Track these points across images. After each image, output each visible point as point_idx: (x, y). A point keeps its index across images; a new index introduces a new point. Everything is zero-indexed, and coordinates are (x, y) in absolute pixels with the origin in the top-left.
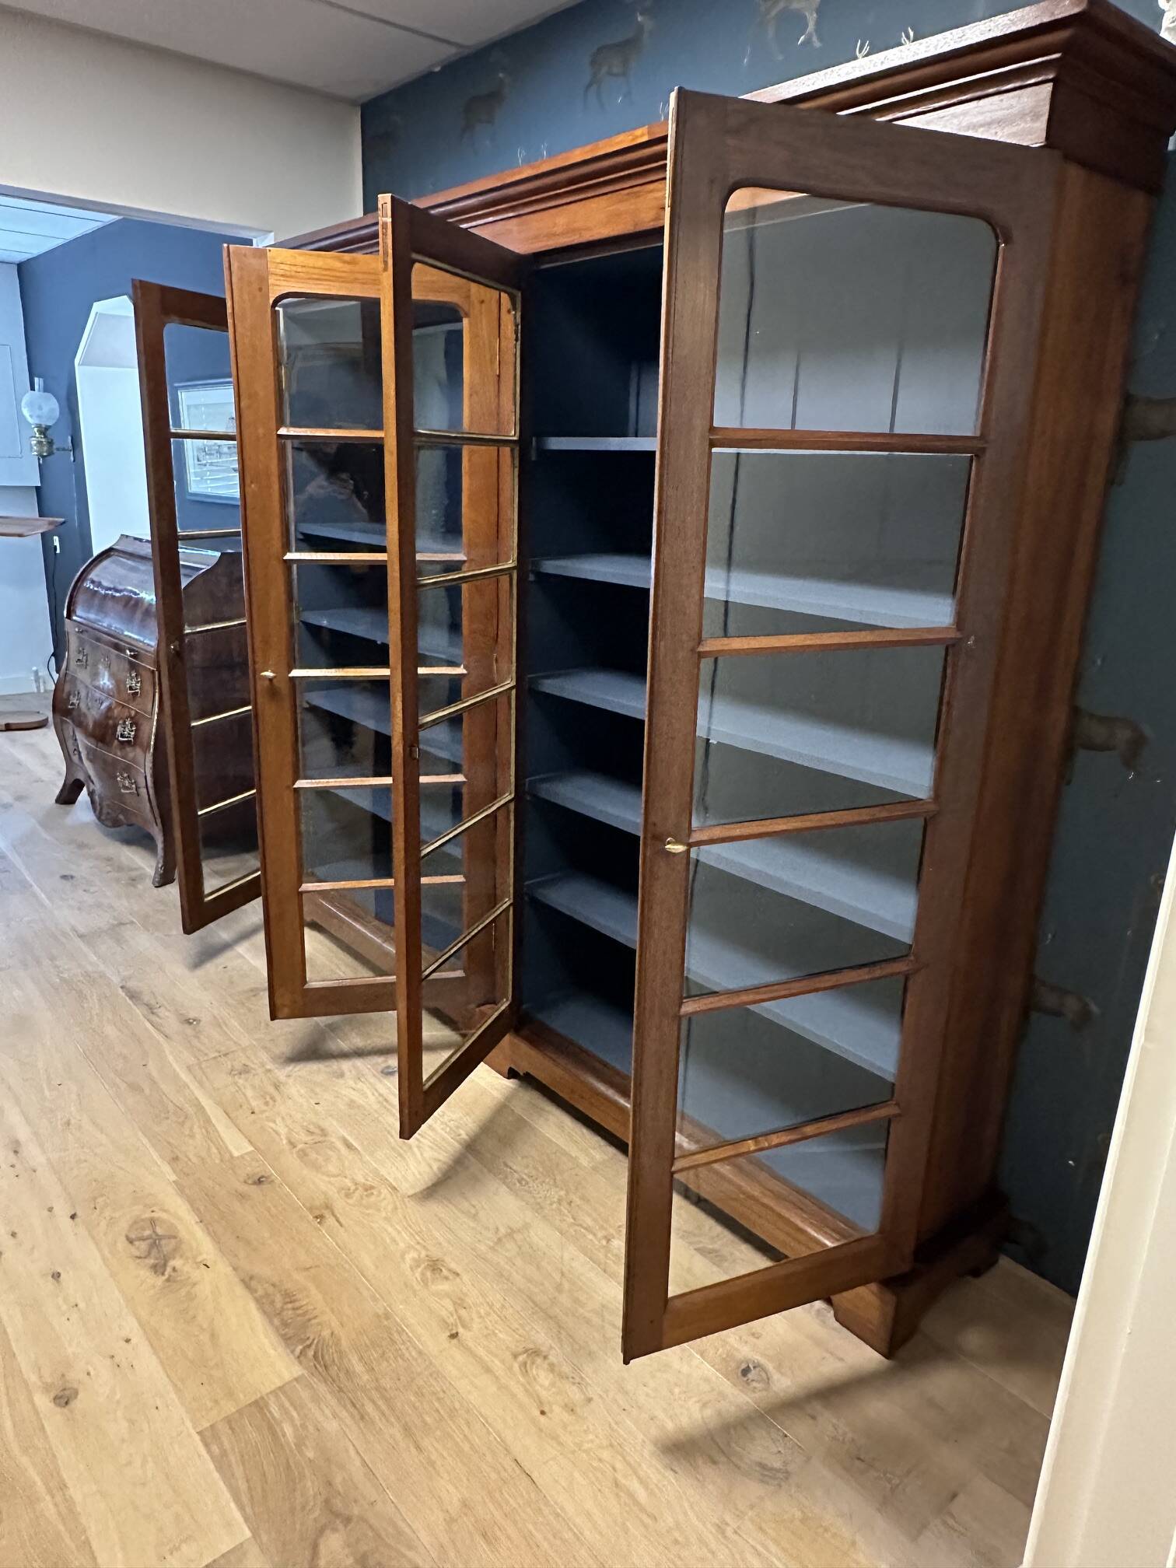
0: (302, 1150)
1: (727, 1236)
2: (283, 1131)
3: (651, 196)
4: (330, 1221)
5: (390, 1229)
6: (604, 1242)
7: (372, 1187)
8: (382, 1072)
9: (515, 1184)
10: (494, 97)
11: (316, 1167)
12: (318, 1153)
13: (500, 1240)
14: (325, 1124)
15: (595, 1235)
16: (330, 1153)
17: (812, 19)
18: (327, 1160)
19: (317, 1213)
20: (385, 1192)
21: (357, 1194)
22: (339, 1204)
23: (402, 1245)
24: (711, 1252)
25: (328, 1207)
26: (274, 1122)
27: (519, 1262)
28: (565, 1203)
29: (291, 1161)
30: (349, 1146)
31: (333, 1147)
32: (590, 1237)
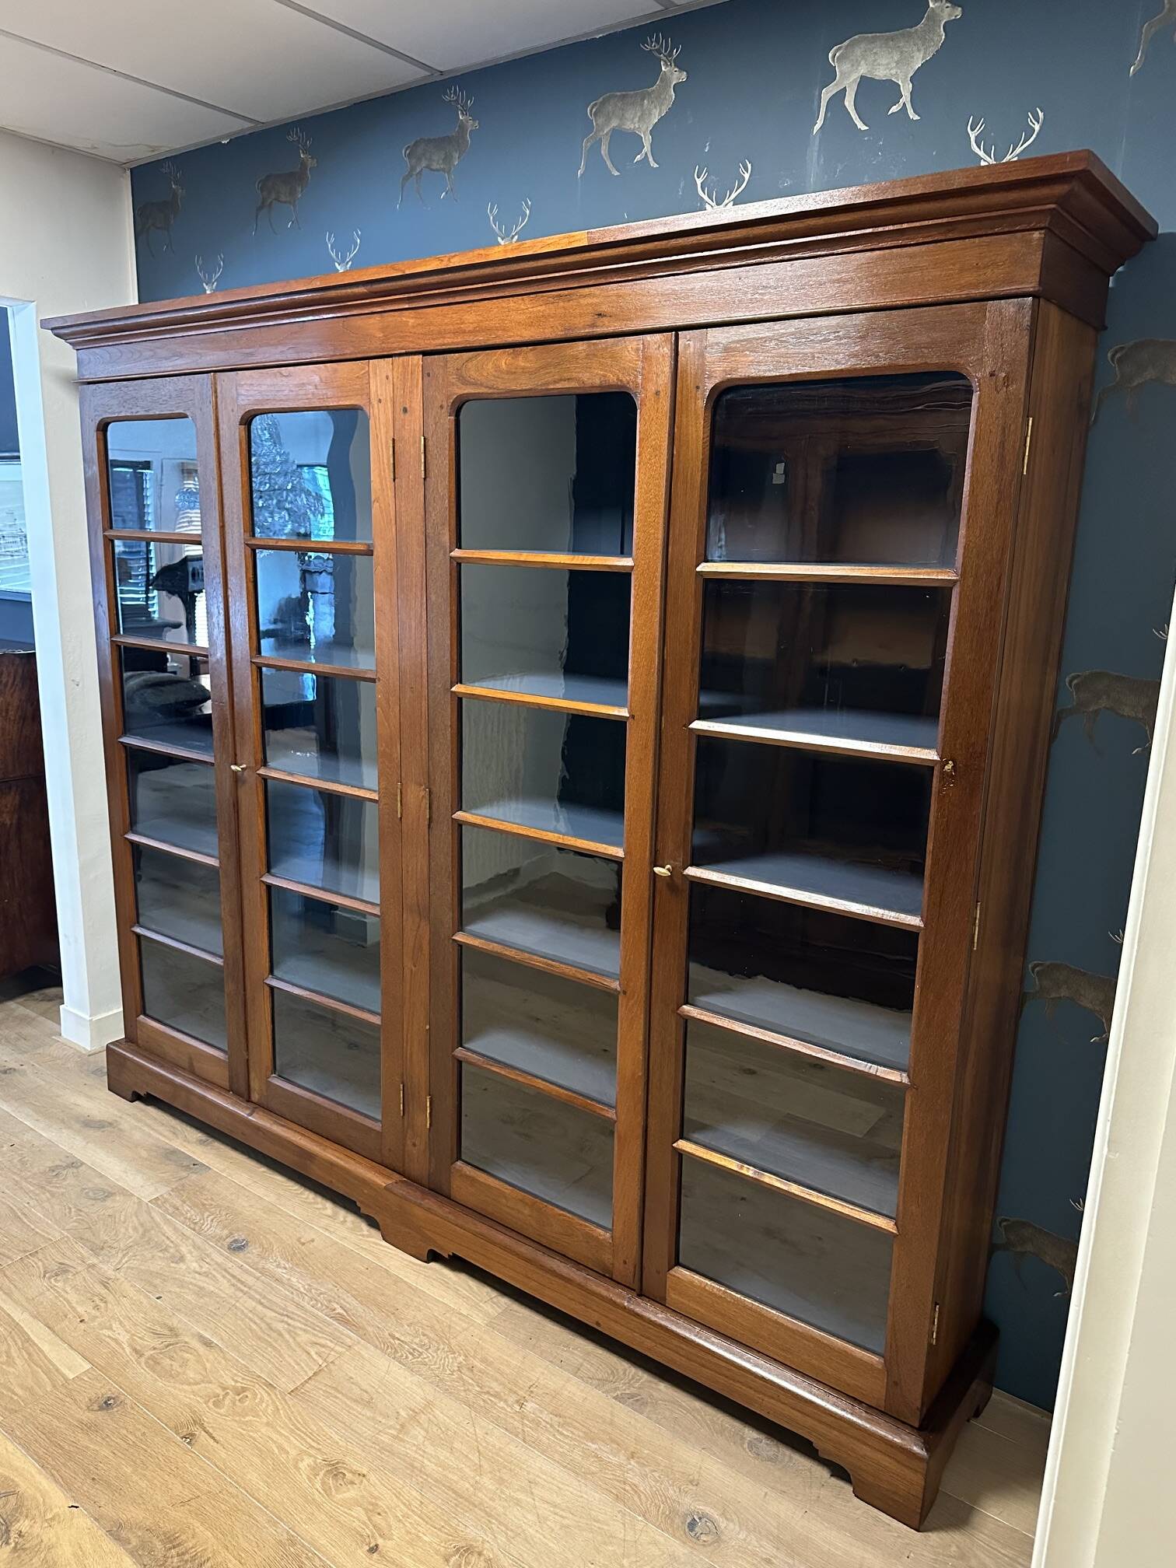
0: (151, 1358)
1: (644, 1377)
2: (124, 1338)
3: (583, 301)
4: (202, 1437)
5: (275, 1436)
6: (517, 1408)
7: (244, 1390)
8: (229, 1248)
9: (407, 1357)
10: (295, 178)
11: (170, 1375)
12: (171, 1358)
13: (403, 1426)
14: (174, 1323)
15: (506, 1401)
16: (187, 1356)
17: (647, 141)
18: (184, 1363)
19: (185, 1432)
20: (261, 1392)
21: (227, 1402)
22: (210, 1416)
23: (293, 1453)
24: (632, 1396)
25: (198, 1422)
26: (110, 1328)
27: (430, 1449)
28: (464, 1370)
29: (141, 1373)
30: (208, 1344)
31: (188, 1349)
32: (502, 1404)
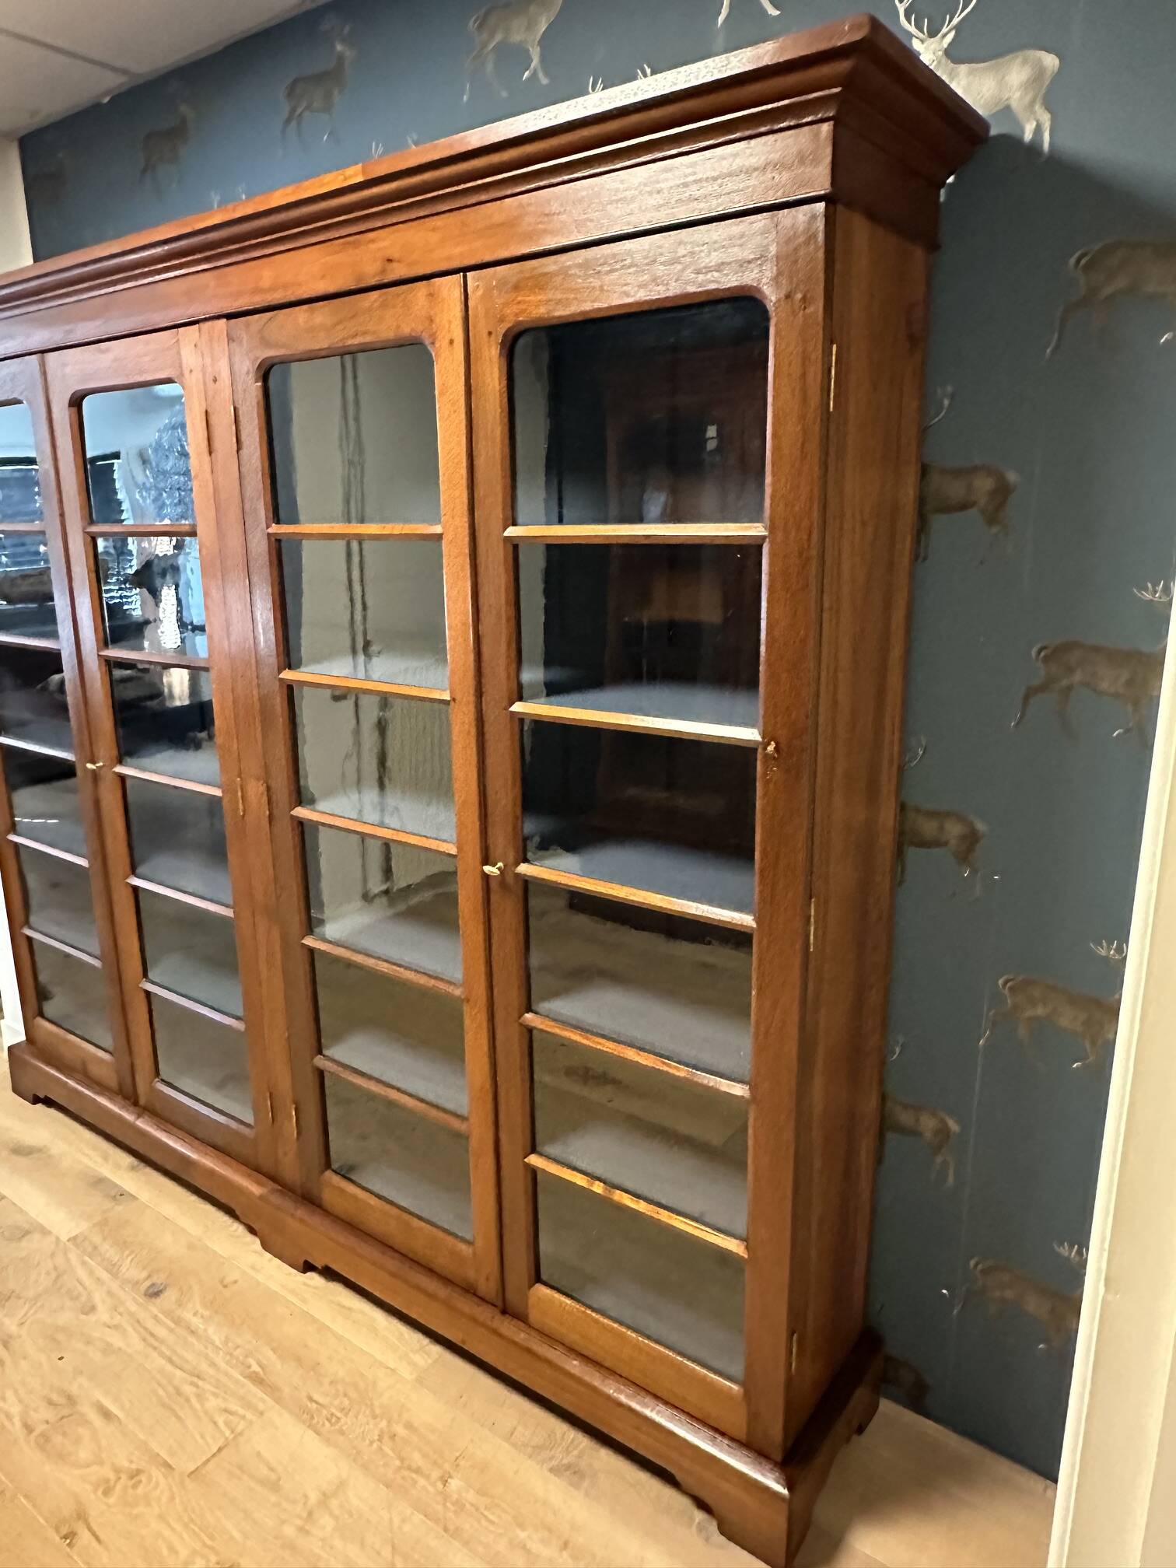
0: (42, 1435)
1: (583, 1441)
2: (15, 1409)
3: (372, 246)
4: (84, 1536)
5: (167, 1533)
6: (440, 1485)
7: (139, 1472)
8: (145, 1295)
9: (323, 1425)
10: (177, 134)
11: (61, 1457)
12: (64, 1434)
13: (310, 1514)
14: (74, 1390)
15: (427, 1477)
16: (81, 1430)
17: (535, 54)
18: (78, 1441)
19: (64, 1530)
20: (157, 1474)
21: (119, 1487)
22: (97, 1508)
23: (184, 1553)
24: (568, 1467)
25: (82, 1516)
27: (338, 1543)
28: (386, 1439)
29: (28, 1455)
30: (107, 1415)
31: (85, 1422)
32: (422, 1482)
